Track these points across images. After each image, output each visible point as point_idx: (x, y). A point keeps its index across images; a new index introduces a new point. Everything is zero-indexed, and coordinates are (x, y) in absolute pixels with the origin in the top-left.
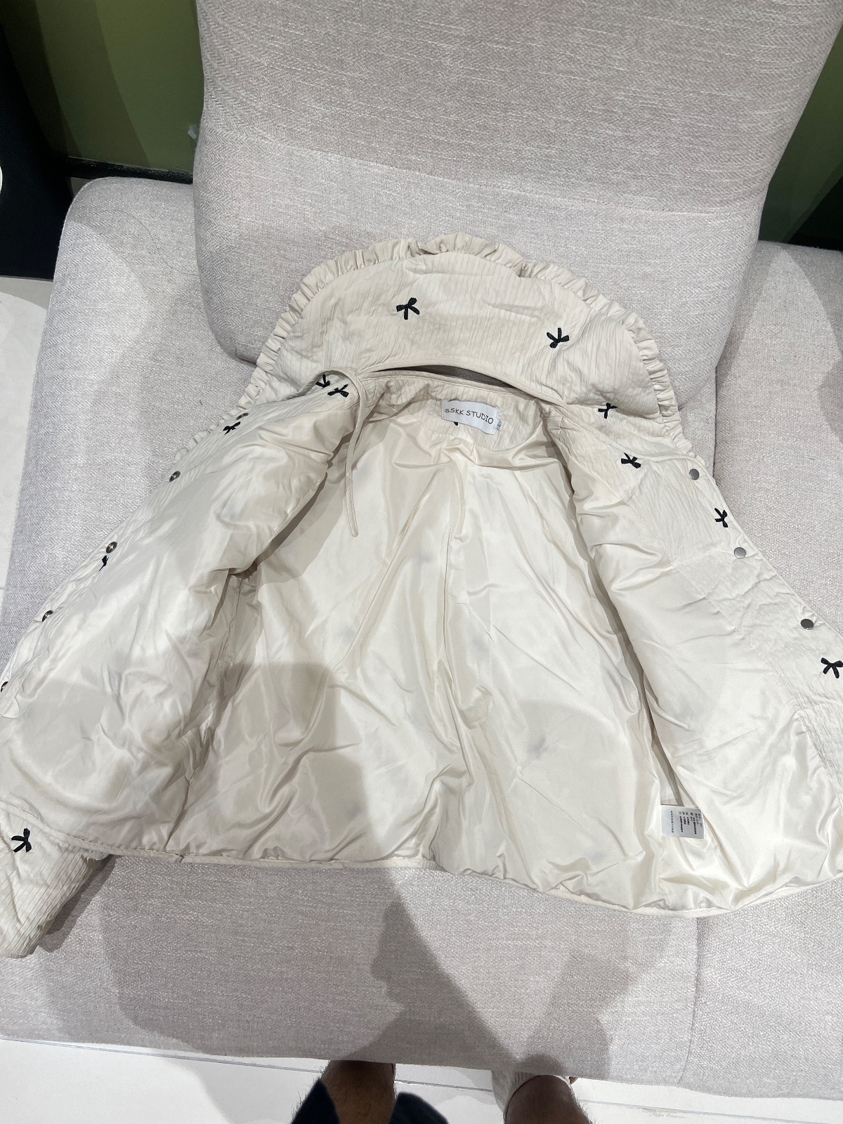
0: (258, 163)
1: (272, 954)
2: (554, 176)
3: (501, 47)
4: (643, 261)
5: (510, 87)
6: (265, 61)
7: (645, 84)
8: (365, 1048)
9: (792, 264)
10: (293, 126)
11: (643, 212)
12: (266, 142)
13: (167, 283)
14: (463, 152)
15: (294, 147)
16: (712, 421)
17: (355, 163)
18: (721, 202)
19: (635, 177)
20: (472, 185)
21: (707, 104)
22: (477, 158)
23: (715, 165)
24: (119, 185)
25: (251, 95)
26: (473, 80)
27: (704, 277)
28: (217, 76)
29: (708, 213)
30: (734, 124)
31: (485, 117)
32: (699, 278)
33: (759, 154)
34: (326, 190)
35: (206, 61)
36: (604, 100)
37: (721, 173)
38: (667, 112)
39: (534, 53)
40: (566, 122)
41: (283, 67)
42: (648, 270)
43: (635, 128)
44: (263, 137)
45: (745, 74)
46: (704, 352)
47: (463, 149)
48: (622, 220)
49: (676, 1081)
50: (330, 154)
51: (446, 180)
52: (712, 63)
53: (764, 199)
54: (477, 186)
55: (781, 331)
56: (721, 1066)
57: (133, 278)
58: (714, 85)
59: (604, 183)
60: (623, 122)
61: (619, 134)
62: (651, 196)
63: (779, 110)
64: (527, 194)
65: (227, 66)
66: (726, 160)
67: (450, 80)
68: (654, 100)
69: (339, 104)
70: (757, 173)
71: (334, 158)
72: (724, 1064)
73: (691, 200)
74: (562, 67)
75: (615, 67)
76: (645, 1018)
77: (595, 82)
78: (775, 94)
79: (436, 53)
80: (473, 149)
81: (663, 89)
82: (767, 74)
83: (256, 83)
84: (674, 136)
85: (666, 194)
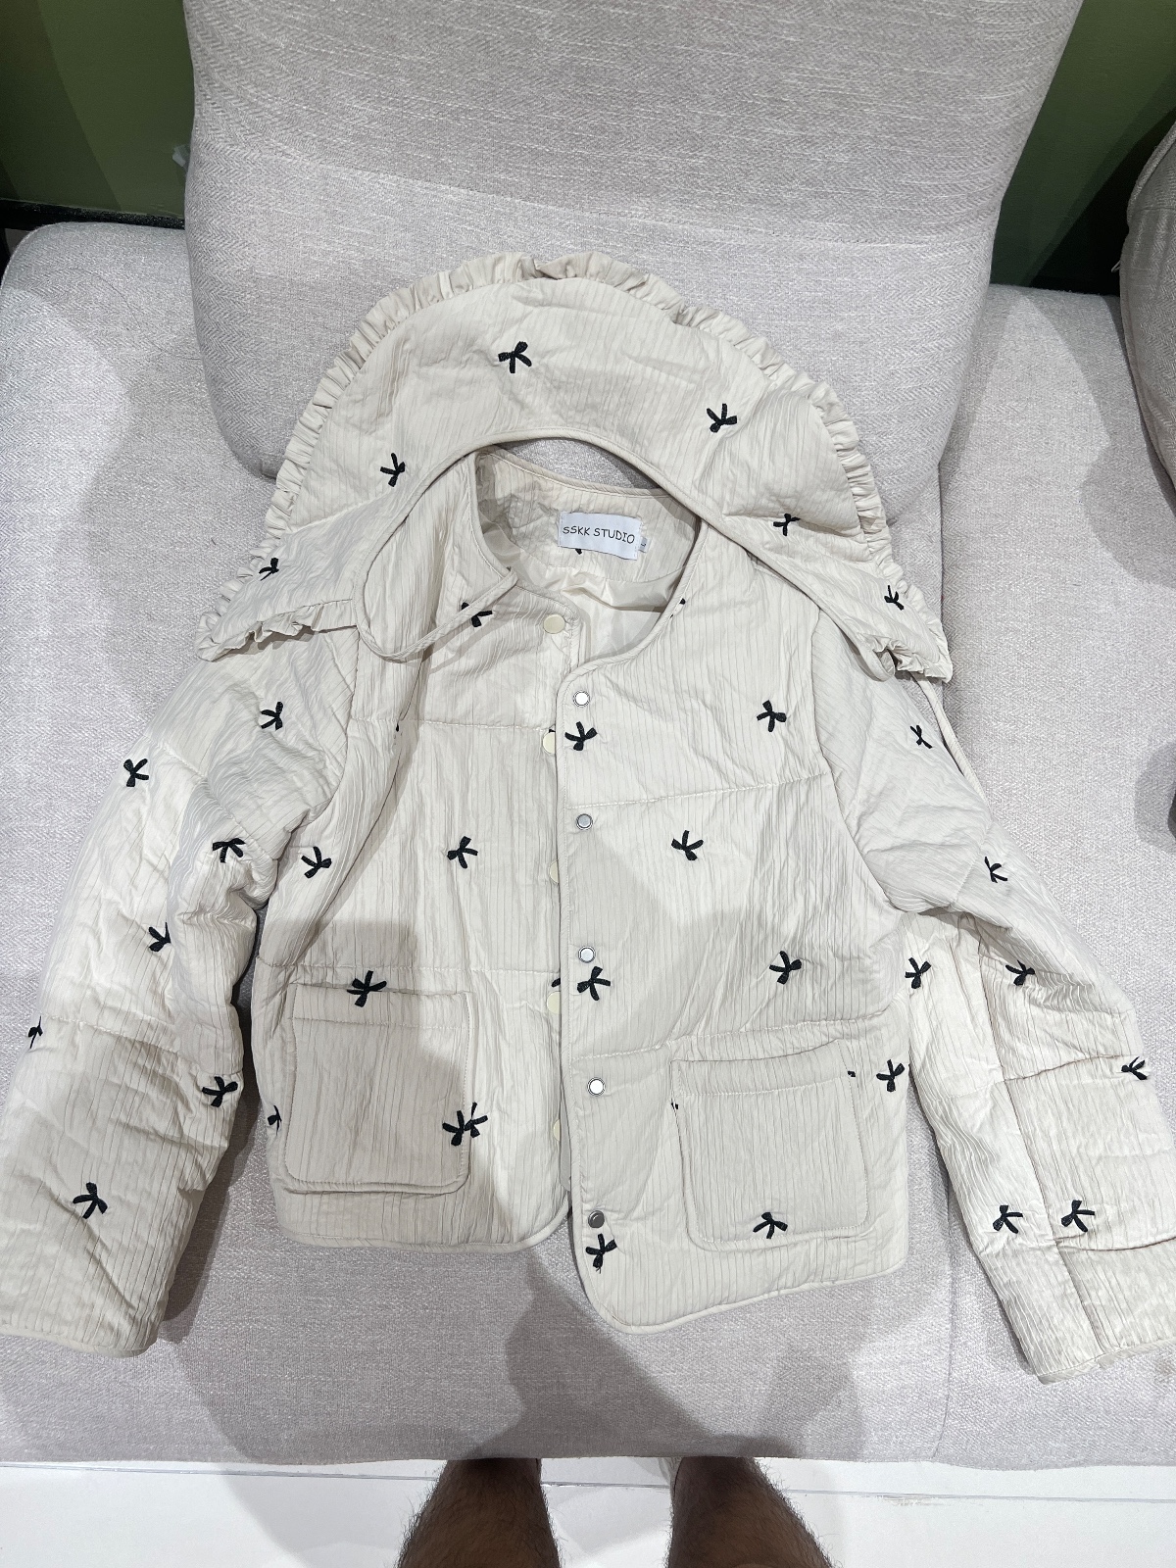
0: (278, 192)
1: (360, 1317)
2: (703, 196)
3: (620, 12)
4: (833, 315)
5: (635, 69)
6: (281, 42)
7: (826, 61)
8: (497, 1438)
9: (1037, 314)
10: (326, 136)
11: (830, 244)
12: (289, 160)
13: (154, 371)
14: (573, 166)
15: (329, 167)
16: (937, 539)
17: (418, 186)
18: (938, 227)
19: (816, 195)
20: (587, 214)
21: (914, 86)
22: (593, 174)
23: (928, 175)
24: (76, 233)
25: (264, 92)
26: (583, 61)
27: (918, 335)
28: (213, 66)
29: (920, 243)
30: (952, 114)
31: (601, 115)
32: (911, 335)
33: (988, 157)
34: (379, 228)
35: (195, 45)
36: (769, 85)
37: (936, 186)
38: (858, 100)
39: (667, 19)
40: (718, 118)
41: (307, 50)
42: (839, 327)
43: (814, 124)
44: (284, 153)
45: (965, 42)
46: (923, 441)
47: (572, 161)
48: (801, 257)
49: (930, 1454)
50: (382, 175)
51: (550, 207)
52: (919, 27)
53: (996, 223)
54: (595, 215)
55: (1026, 408)
56: (991, 1428)
57: (105, 365)
58: (922, 59)
59: (772, 205)
60: (797, 116)
61: (791, 133)
62: (839, 222)
63: (1013, 93)
64: (667, 225)
65: (226, 51)
66: (943, 166)
67: (549, 62)
68: (840, 83)
69: (392, 101)
70: (984, 184)
71: (388, 180)
72: (995, 1426)
73: (896, 226)
74: (708, 39)
75: (783, 37)
76: (884, 1370)
77: (755, 59)
78: (1008, 71)
79: (528, 22)
80: (586, 161)
81: (852, 67)
82: (996, 42)
83: (269, 75)
84: (869, 133)
85: (861, 217)
